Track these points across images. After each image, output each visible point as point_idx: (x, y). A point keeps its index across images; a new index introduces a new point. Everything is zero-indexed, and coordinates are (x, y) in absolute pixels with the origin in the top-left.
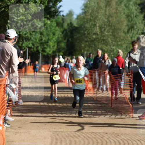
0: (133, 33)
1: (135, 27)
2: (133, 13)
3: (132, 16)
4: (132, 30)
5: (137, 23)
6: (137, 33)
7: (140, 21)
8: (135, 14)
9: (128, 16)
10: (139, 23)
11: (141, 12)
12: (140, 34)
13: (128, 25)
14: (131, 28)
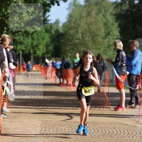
0: (110, 39)
1: (111, 33)
2: (109, 22)
3: (109, 24)
4: (108, 37)
5: (113, 30)
6: (113, 39)
7: (116, 29)
8: (111, 23)
9: (105, 24)
10: (115, 30)
11: (116, 21)
12: (115, 40)
13: (105, 32)
14: (108, 34)
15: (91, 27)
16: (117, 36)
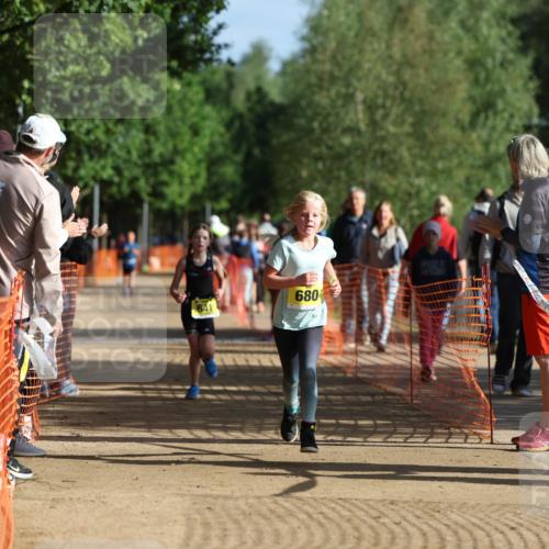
0: (494, 128)
1: (500, 105)
2: (491, 52)
3: (489, 63)
4: (487, 118)
5: (509, 89)
6: (507, 129)
7: (520, 83)
8: (499, 56)
9: (473, 64)
10: (516, 90)
11: (523, 50)
12: (516, 132)
13: (471, 99)
14: (485, 107)
15: (407, 75)
16: (529, 117)
